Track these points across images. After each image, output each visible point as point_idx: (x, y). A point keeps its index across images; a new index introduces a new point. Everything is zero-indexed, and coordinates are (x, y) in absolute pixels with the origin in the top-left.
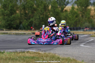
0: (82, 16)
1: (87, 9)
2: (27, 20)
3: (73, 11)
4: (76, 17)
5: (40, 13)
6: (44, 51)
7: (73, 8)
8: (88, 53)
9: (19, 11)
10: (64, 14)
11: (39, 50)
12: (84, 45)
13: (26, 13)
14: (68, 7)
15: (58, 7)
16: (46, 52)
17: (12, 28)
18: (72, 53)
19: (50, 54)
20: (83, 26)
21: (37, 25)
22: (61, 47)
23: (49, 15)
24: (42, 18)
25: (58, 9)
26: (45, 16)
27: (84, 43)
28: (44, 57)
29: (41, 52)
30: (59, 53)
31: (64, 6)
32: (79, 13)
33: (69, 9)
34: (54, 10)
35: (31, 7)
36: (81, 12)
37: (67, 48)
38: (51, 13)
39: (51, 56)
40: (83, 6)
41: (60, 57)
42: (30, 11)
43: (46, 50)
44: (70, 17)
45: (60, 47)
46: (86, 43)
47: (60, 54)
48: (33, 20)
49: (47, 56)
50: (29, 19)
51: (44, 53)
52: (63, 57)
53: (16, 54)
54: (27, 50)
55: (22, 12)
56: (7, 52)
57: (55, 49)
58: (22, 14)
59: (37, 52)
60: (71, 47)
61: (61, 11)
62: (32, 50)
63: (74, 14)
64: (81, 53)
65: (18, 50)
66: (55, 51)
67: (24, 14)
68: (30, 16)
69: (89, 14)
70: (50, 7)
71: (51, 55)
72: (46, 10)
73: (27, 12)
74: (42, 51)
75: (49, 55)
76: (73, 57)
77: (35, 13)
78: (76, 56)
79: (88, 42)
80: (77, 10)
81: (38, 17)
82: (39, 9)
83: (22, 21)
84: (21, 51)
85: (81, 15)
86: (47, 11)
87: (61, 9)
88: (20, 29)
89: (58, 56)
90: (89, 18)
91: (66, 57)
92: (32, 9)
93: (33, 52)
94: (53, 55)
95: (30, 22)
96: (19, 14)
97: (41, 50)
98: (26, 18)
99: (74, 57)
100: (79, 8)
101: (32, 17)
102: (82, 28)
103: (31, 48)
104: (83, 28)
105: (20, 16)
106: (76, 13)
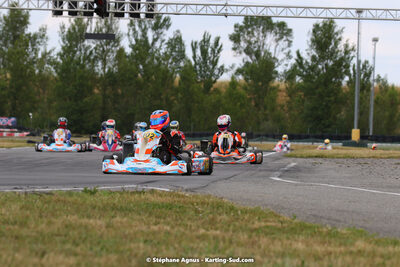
0: (256, 105)
1: (269, 88)
3: (235, 92)
4: (242, 106)
7: (233, 84)
9: (100, 88)
10: (213, 98)
12: (279, 177)
13: (117, 95)
15: (198, 80)
17: (83, 131)
19: (209, 196)
20: (259, 130)
23: (175, 102)
25: (196, 85)
27: (279, 173)
31: (213, 79)
32: (248, 97)
33: (223, 86)
34: (188, 87)
36: (254, 94)
38: (180, 95)
39: (212, 203)
40: (259, 80)
49: (203, 203)
52: (242, 207)
53: (125, 195)
55: (107, 92)
56: (101, 190)
58: (109, 97)
61: (203, 92)
67: (113, 97)
69: (273, 100)
70: (177, 79)
73: (120, 91)
76: (266, 205)
79: (285, 169)
80: (245, 88)
85: (253, 104)
86: (169, 91)
87: (205, 85)
90: (273, 110)
96: (101, 97)
98: (116, 106)
100: (249, 84)
102: (255, 133)
104: (259, 136)
106: (241, 96)
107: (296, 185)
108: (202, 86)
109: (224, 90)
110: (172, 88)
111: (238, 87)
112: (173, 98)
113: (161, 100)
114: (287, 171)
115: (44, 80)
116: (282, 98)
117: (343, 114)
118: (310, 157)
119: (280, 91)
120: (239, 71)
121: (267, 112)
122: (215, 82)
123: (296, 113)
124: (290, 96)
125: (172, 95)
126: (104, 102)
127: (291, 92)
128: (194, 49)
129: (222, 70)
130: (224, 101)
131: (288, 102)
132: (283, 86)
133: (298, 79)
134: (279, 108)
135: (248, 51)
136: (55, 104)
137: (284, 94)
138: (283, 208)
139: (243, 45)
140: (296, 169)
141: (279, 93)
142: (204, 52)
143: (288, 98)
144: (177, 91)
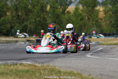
0: (89, 19)
1: (94, 10)
2: (20, 23)
3: (77, 13)
4: (81, 19)
5: (36, 16)
6: (42, 63)
7: (77, 9)
8: (96, 65)
9: (10, 12)
10: (66, 16)
11: (35, 62)
12: (91, 55)
13: (18, 16)
14: (71, 8)
15: (59, 7)
16: (44, 64)
18: (76, 65)
19: (48, 66)
20: (90, 32)
21: (33, 30)
22: (63, 58)
23: (48, 18)
24: (39, 21)
25: (59, 9)
26: (42, 19)
27: (91, 53)
28: (41, 70)
29: (37, 64)
30: (60, 65)
32: (84, 15)
33: (72, 10)
34: (54, 11)
35: (25, 8)
36: (87, 13)
37: (70, 58)
39: (50, 69)
41: (62, 70)
42: (24, 12)
43: (44, 62)
44: (73, 20)
45: (60, 58)
46: (94, 53)
47: (61, 67)
48: (28, 24)
49: (45, 70)
50: (23, 23)
51: (42, 66)
54: (20, 61)
57: (54, 60)
58: (14, 17)
59: (32, 64)
60: (75, 58)
61: (62, 13)
62: (27, 62)
63: (78, 16)
64: (87, 66)
65: (9, 62)
66: (55, 63)
67: (16, 17)
68: (24, 19)
69: (97, 16)
70: (48, 7)
71: (50, 67)
72: (44, 11)
73: (20, 13)
74: (39, 63)
75: (47, 68)
76: (77, 70)
77: (29, 15)
78: (81, 69)
79: (96, 51)
80: (82, 11)
81: (34, 21)
82: (35, 10)
83: (13, 25)
84: (13, 63)
85: (87, 18)
86: (45, 13)
87: (62, 10)
88: (12, 35)
89: (59, 69)
90: (97, 21)
91: (69, 70)
92: (27, 10)
93: (28, 64)
94: (53, 67)
95: (24, 27)
96: (10, 16)
97: (37, 61)
98: (18, 21)
99: (79, 70)
100: (84, 9)
101: (27, 21)
103: (26, 59)
104: (89, 34)
105: (11, 19)
106: (81, 15)
107: (97, 59)
108: (61, 10)
109: (72, 12)
110: (46, 11)
111: (79, 10)
112: (46, 16)
113: (41, 18)
114: (95, 52)
116: (101, 15)
118: (111, 45)
119: (100, 11)
121: (94, 22)
122: (67, 8)
123: (108, 23)
124: (105, 14)
125: (46, 15)
126: (12, 20)
127: (106, 12)
129: (71, 2)
131: (104, 17)
132: (101, 9)
134: (100, 20)
137: (102, 13)
138: (86, 71)
140: (101, 51)
141: (100, 13)
143: (104, 15)
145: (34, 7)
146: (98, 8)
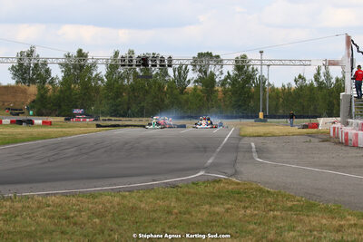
108: (179, 90)
109: (190, 92)
110: (164, 92)
111: (198, 91)
113: (158, 98)
115: (97, 89)
116: (220, 95)
117: (252, 104)
119: (219, 92)
120: (196, 81)
121: (213, 103)
122: (185, 88)
123: (227, 103)
124: (224, 94)
126: (129, 100)
127: (225, 92)
128: (174, 71)
129: (189, 81)
130: (191, 98)
131: (223, 98)
132: (220, 89)
133: (227, 86)
134: (219, 101)
135: (200, 71)
136: (103, 102)
137: (221, 93)
139: (198, 68)
142: (180, 73)
143: (223, 96)
144: (166, 93)
145: (151, 87)
146: (216, 88)
